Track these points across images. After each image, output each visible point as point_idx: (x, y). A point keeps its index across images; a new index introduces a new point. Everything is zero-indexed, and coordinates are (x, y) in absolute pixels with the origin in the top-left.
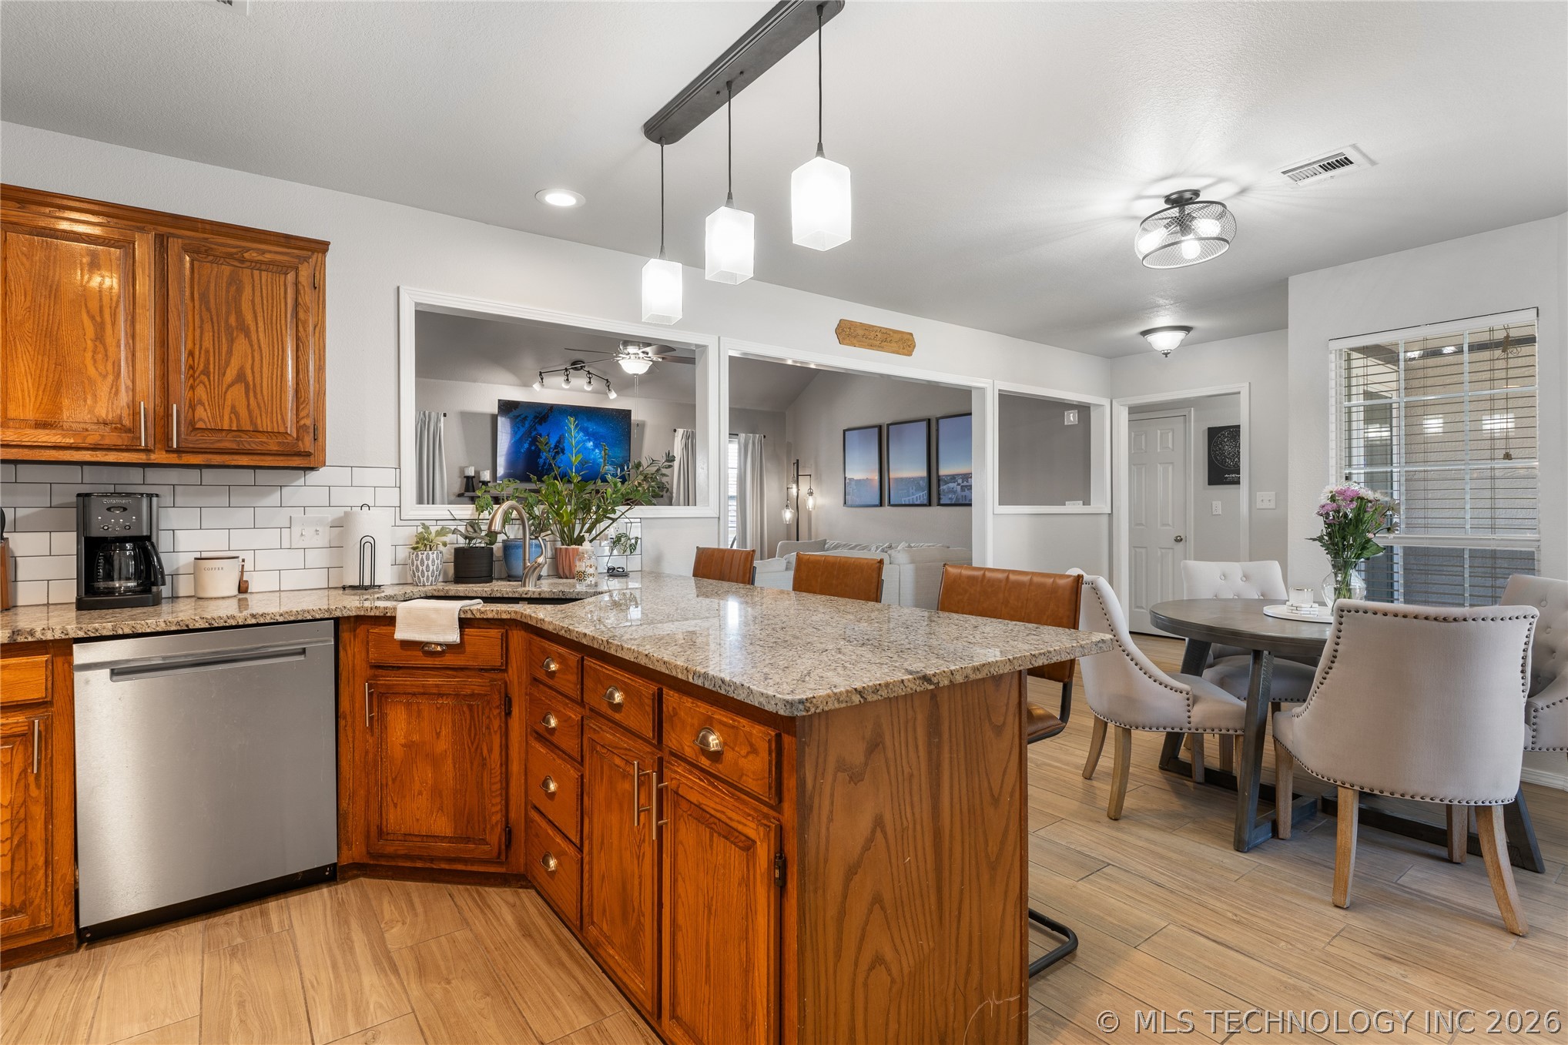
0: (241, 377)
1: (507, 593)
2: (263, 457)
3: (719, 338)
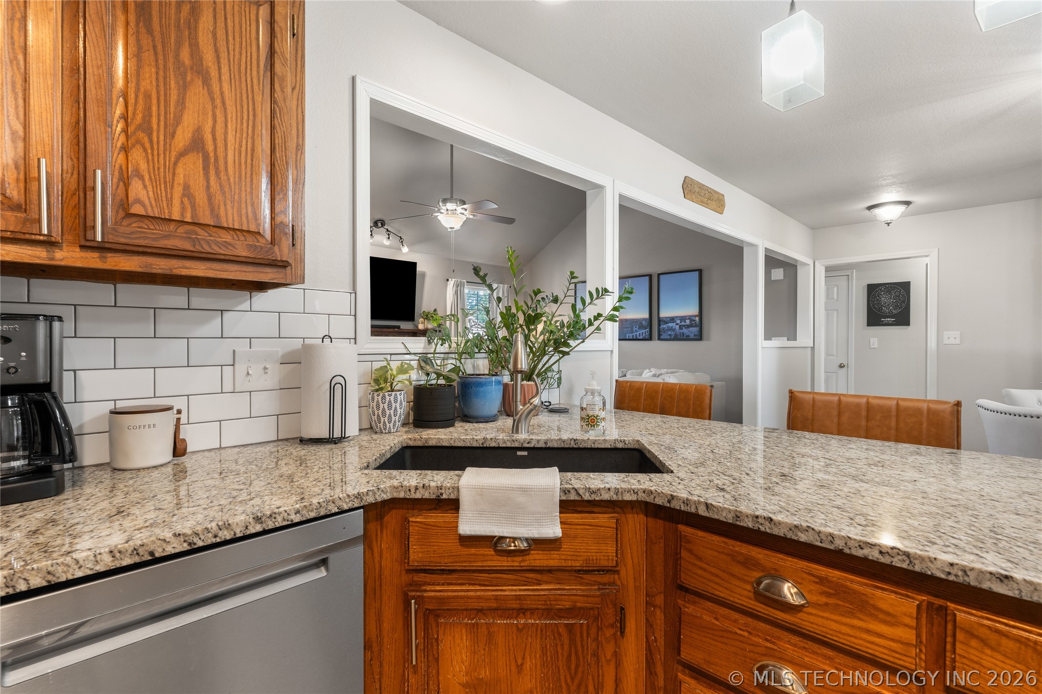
0: (197, 144)
3: (614, 181)
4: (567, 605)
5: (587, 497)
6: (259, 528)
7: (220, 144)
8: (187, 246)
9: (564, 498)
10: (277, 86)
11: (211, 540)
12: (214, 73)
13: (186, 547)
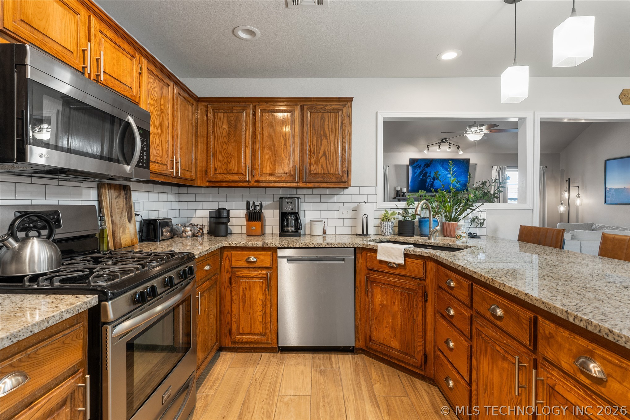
0: (324, 154)
1: (422, 242)
2: (331, 184)
3: (534, 113)
4: (408, 287)
5: (412, 253)
6: (328, 246)
7: (329, 153)
8: (322, 180)
9: (406, 252)
10: (343, 133)
11: (318, 246)
12: (328, 135)
13: (314, 246)
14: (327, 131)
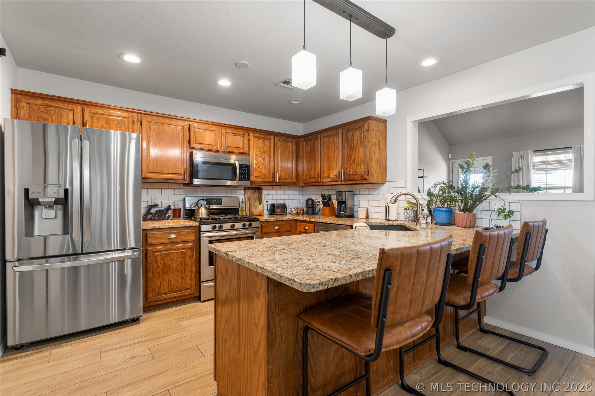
0: (354, 161)
2: (359, 181)
7: (356, 158)
12: (356, 147)
14: (355, 145)
